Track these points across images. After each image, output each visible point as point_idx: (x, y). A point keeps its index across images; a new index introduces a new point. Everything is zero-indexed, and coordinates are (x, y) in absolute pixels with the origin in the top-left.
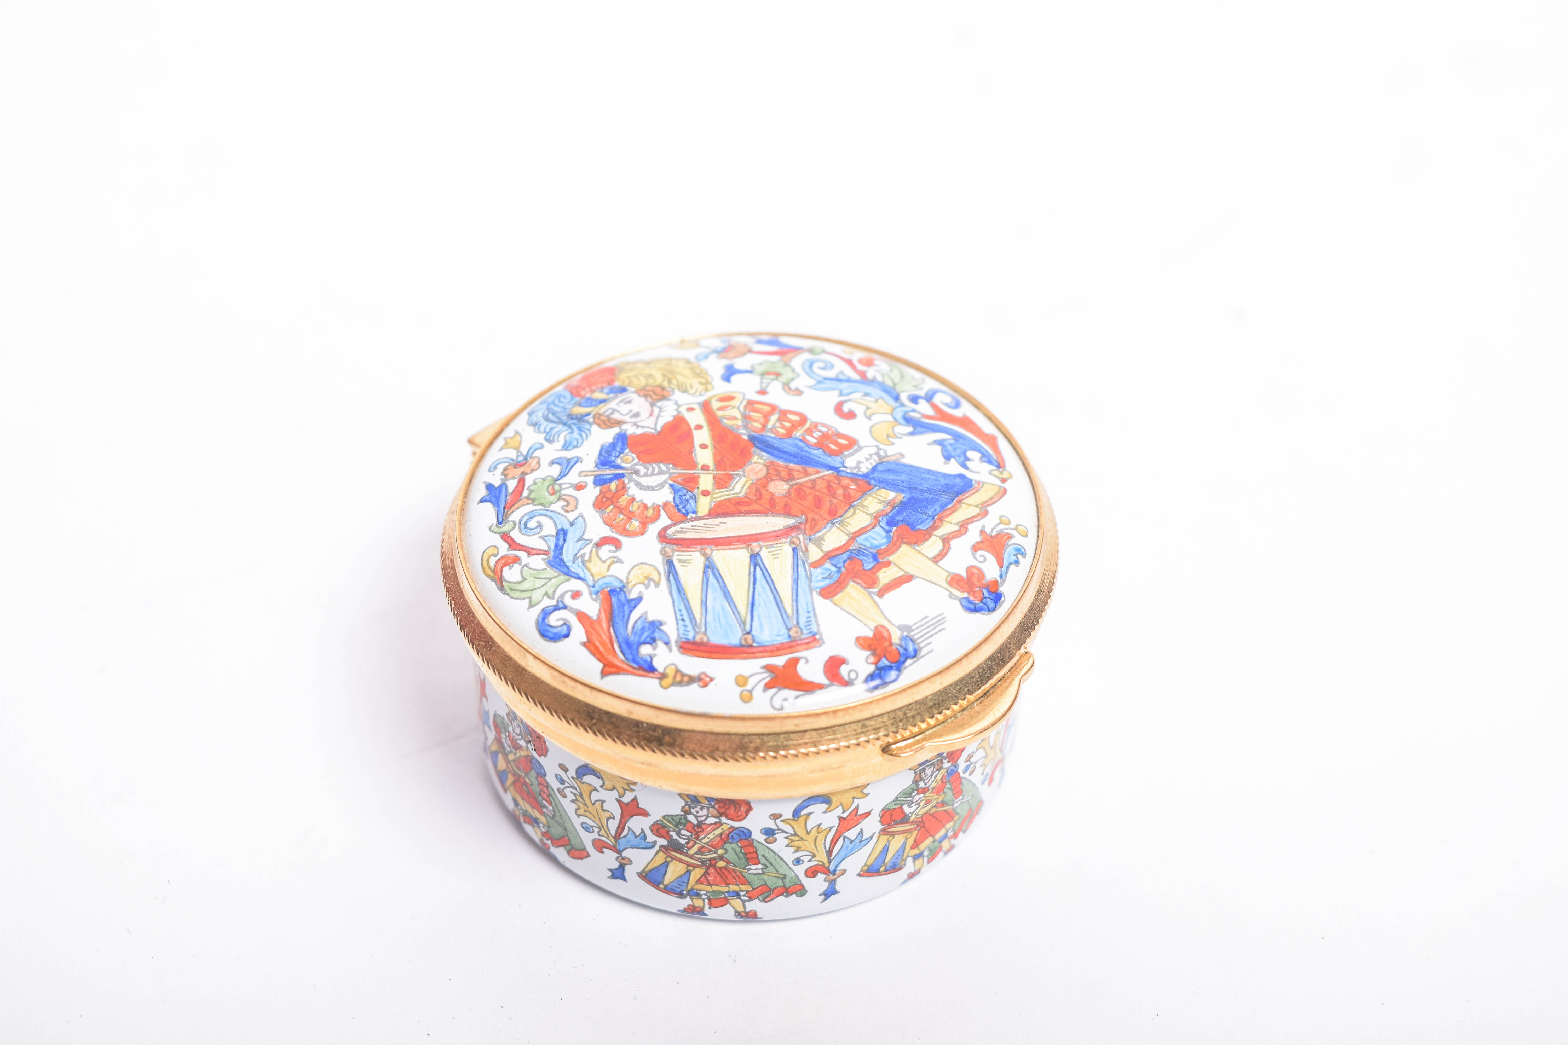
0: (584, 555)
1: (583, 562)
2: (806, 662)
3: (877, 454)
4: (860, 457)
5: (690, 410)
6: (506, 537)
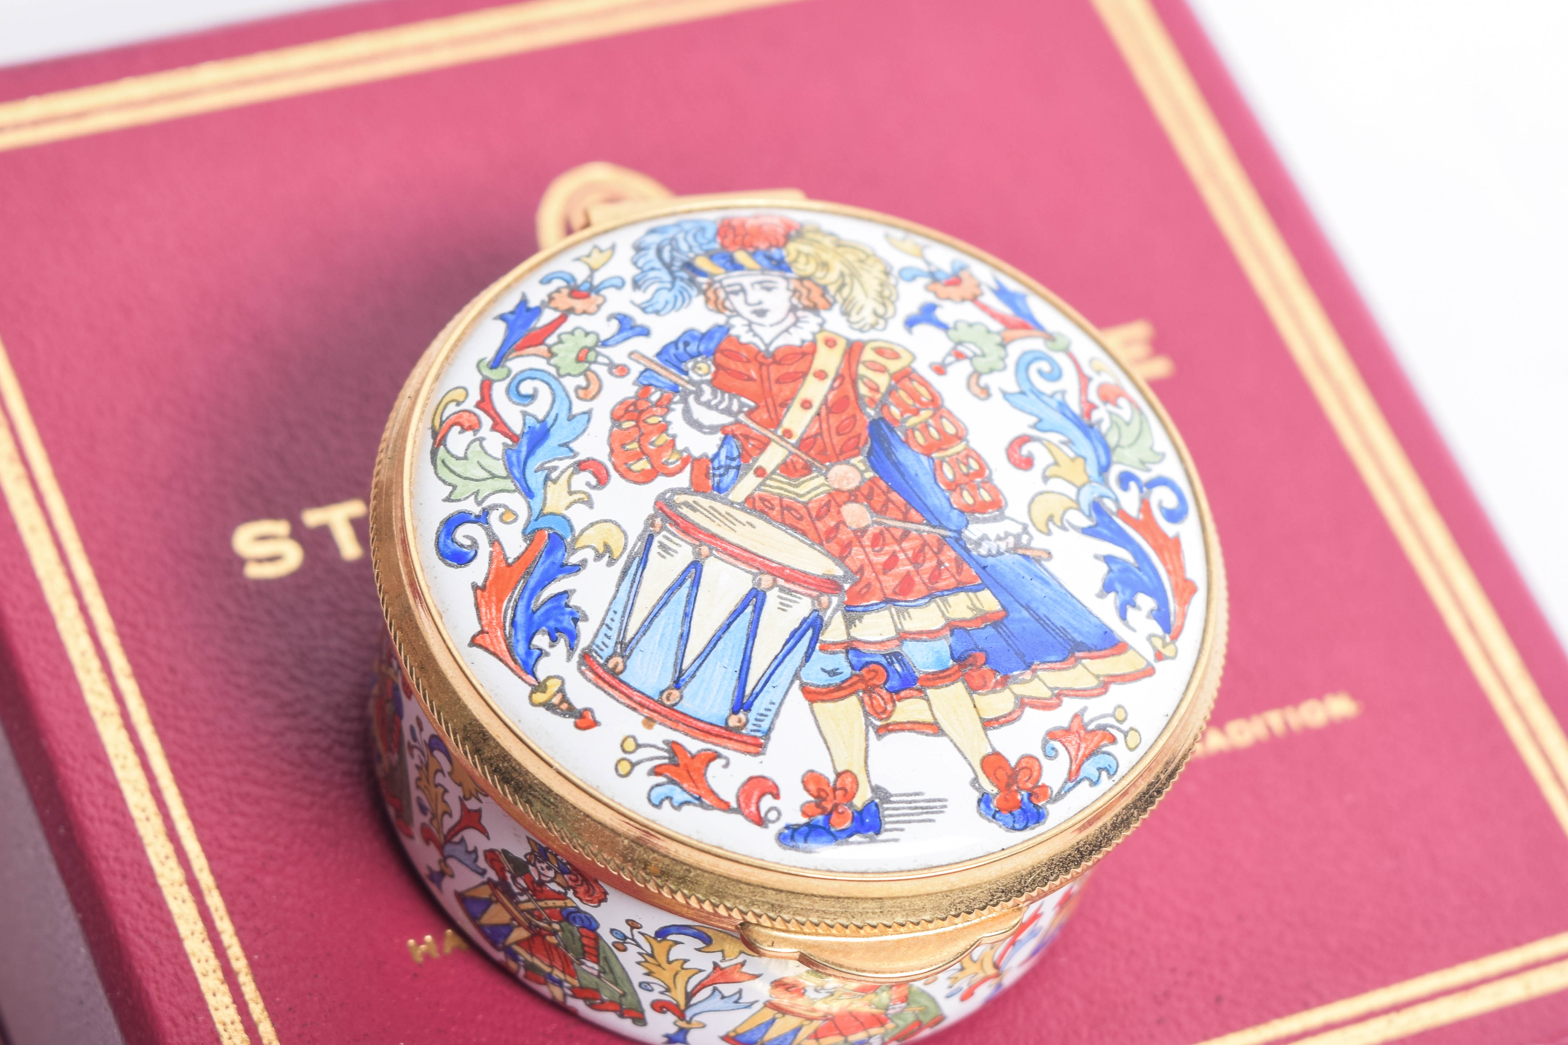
0: (555, 468)
1: (547, 478)
2: (726, 766)
3: (1018, 537)
4: (992, 529)
5: (831, 343)
6: (486, 386)
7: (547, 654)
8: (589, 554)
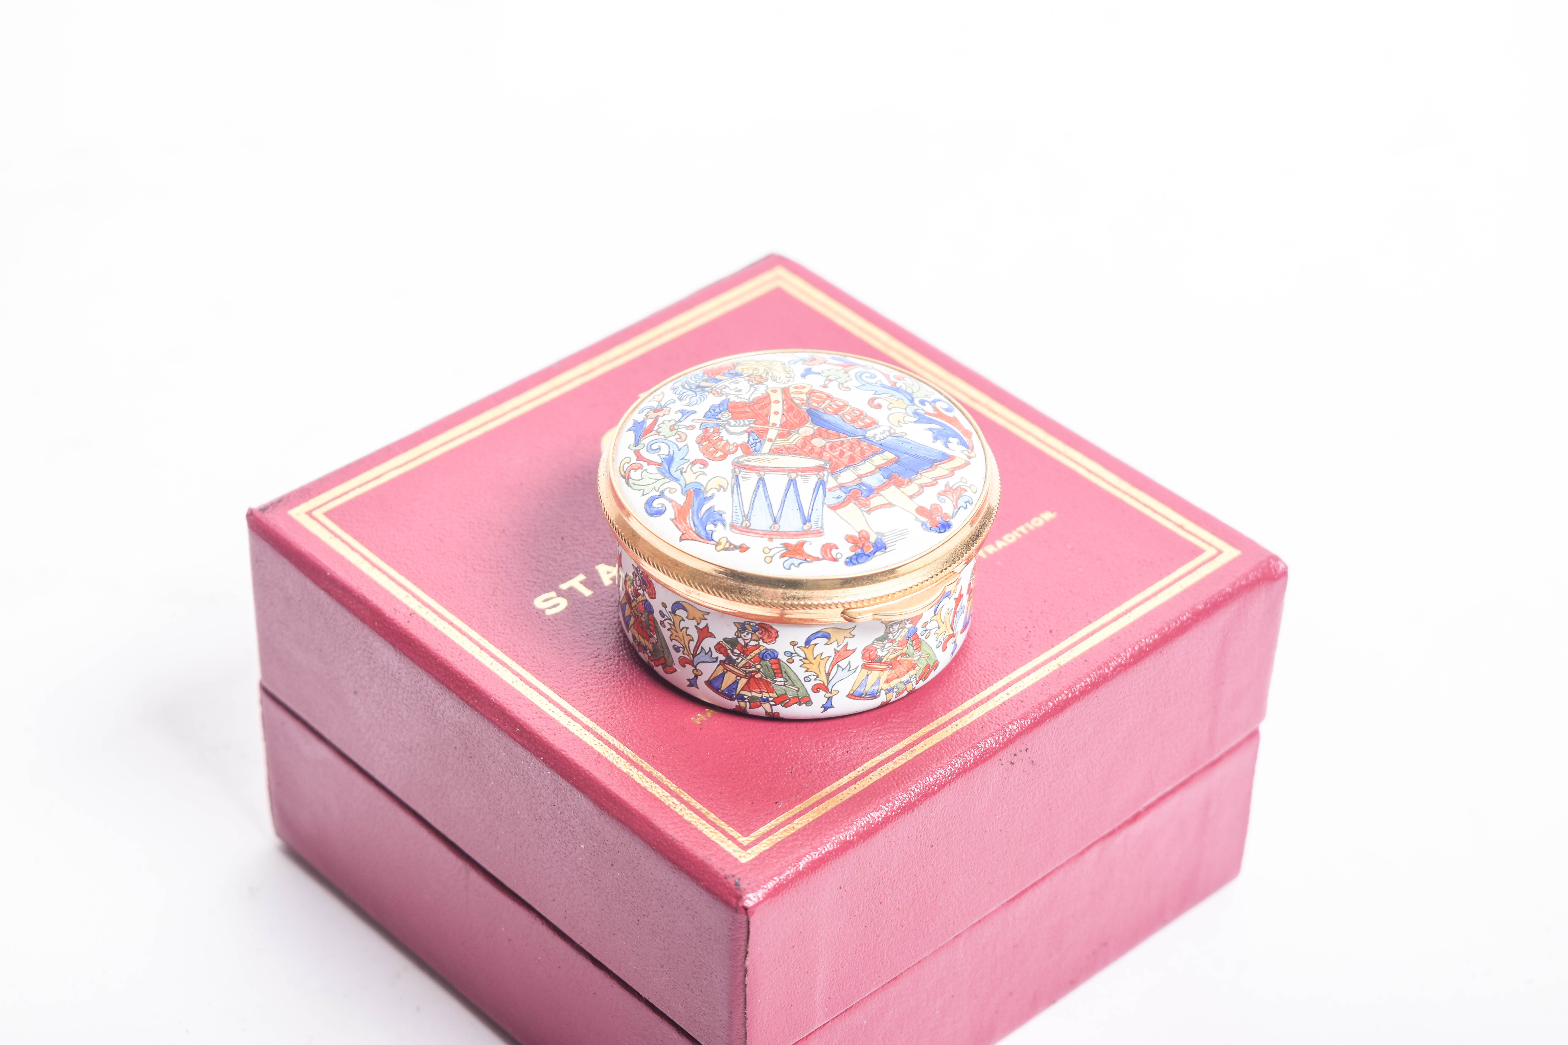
0: (683, 468)
1: (681, 473)
2: (811, 544)
3: (889, 431)
4: (877, 431)
5: (774, 391)
6: (637, 453)
7: (715, 531)
8: (714, 491)
